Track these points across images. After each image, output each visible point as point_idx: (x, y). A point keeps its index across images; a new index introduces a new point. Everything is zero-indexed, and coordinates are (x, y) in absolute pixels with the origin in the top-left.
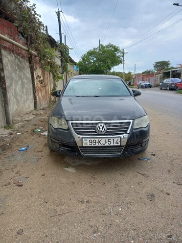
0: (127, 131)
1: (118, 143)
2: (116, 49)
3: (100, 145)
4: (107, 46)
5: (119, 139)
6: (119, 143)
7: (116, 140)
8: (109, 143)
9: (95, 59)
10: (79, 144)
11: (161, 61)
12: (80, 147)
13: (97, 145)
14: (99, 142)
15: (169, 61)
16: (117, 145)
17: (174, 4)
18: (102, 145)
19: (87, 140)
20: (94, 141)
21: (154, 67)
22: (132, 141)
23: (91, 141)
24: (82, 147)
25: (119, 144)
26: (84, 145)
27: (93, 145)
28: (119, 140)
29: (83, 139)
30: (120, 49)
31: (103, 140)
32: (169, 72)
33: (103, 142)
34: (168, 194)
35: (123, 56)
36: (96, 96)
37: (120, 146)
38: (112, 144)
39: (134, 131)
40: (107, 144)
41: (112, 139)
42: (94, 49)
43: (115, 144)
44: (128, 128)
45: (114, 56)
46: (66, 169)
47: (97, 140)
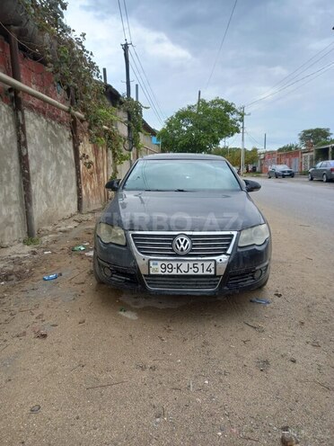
0: (226, 250)
1: (210, 271)
2: (229, 108)
3: (179, 273)
4: (212, 102)
5: (213, 263)
6: (213, 270)
7: (206, 265)
8: (196, 270)
9: (190, 125)
10: (144, 271)
11: (314, 128)
12: (145, 276)
13: (174, 272)
14: (178, 268)
15: (328, 129)
16: (208, 273)
18: (184, 273)
19: (157, 264)
20: (170, 266)
21: (301, 139)
22: (236, 267)
23: (163, 266)
24: (150, 275)
25: (213, 273)
26: (151, 273)
27: (167, 273)
28: (213, 265)
29: (151, 263)
30: (236, 108)
31: (185, 264)
32: (328, 149)
33: (184, 267)
34: (294, 361)
35: (242, 120)
36: (180, 191)
37: (215, 276)
38: (200, 273)
39: (239, 250)
40: (191, 272)
41: (200, 263)
42: (189, 108)
43: (206, 273)
44: (228, 245)
45: (225, 119)
46: (122, 313)
47: (175, 264)
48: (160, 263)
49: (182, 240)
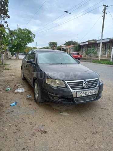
0: (97, 85)
2: (30, 32)
3: (86, 95)
4: (24, 30)
7: (94, 91)
8: (91, 93)
9: (16, 37)
10: (74, 96)
11: (53, 42)
12: (75, 98)
13: (85, 95)
15: (57, 43)
17: (65, 11)
19: (79, 93)
20: (83, 93)
21: (49, 45)
23: (81, 93)
24: (77, 97)
25: (95, 93)
26: (77, 96)
27: (82, 96)
29: (77, 93)
30: (33, 32)
31: (88, 91)
32: (61, 49)
33: (87, 93)
35: (34, 37)
37: (96, 94)
38: (92, 94)
40: (89, 94)
41: (92, 91)
42: (15, 30)
44: (97, 83)
45: (29, 36)
47: (85, 92)
48: (80, 92)
49: (85, 83)
